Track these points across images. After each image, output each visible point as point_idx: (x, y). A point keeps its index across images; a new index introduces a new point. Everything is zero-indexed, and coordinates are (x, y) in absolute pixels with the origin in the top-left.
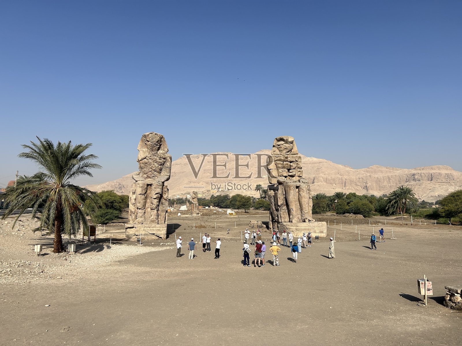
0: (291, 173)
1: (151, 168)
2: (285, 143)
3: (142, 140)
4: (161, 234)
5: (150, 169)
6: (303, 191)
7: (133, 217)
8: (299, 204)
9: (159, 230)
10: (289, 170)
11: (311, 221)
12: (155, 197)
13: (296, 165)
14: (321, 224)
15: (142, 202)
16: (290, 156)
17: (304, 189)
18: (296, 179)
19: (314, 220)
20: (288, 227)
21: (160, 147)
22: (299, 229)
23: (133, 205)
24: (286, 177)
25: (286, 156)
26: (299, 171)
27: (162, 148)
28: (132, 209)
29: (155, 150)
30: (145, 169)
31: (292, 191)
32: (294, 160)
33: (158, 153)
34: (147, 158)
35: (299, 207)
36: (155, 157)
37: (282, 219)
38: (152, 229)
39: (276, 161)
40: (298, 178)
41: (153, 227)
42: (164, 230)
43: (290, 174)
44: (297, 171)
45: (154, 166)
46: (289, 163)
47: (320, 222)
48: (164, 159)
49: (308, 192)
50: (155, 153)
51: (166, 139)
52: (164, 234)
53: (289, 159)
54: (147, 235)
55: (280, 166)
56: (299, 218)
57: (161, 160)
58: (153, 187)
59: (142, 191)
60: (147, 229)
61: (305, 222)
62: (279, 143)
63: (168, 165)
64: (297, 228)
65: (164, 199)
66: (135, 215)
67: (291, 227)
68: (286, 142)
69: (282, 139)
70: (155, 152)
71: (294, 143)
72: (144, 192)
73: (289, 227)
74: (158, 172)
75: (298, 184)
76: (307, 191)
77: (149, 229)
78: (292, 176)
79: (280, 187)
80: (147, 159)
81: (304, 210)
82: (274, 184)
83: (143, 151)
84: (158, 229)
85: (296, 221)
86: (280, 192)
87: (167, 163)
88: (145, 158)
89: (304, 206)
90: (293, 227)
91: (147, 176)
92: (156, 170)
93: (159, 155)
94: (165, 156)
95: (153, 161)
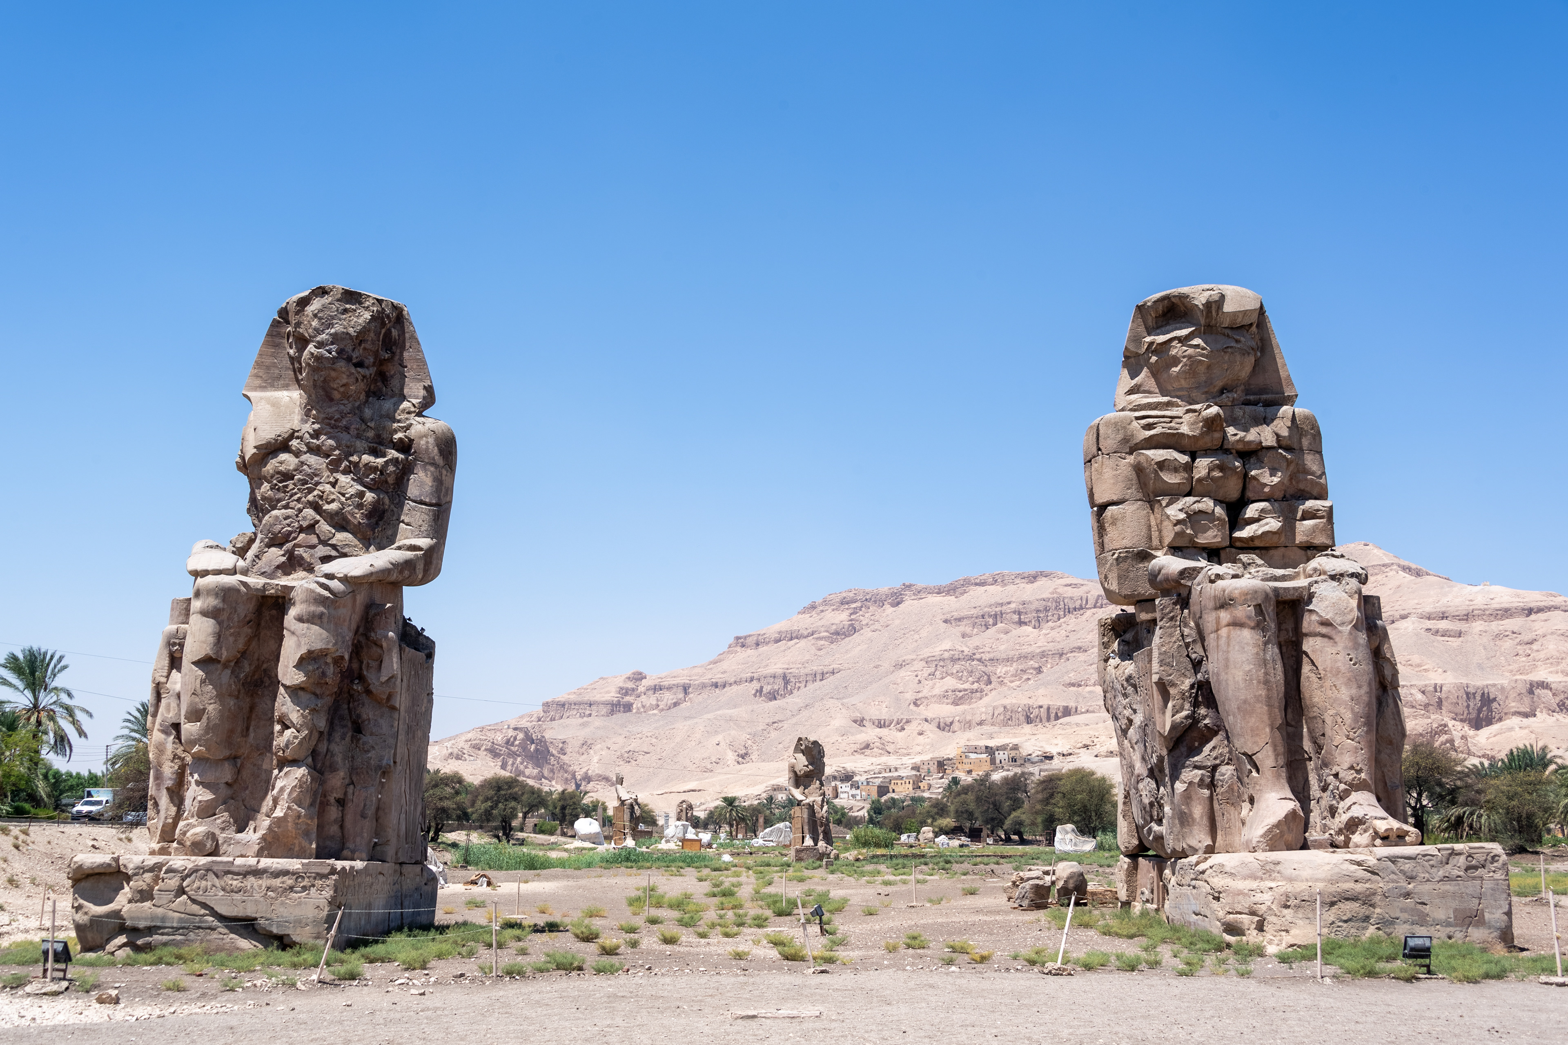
0: (1254, 526)
1: (316, 507)
2: (1198, 332)
5: (309, 512)
6: (1324, 630)
9: (282, 893)
10: (1233, 507)
11: (1388, 837)
12: (299, 681)
13: (1283, 474)
14: (1464, 860)
16: (1237, 412)
17: (1336, 617)
20: (1220, 883)
23: (169, 734)
24: (1213, 552)
25: (1212, 412)
26: (1309, 515)
30: (275, 513)
32: (1269, 441)
33: (367, 412)
34: (294, 443)
38: (237, 884)
39: (1145, 445)
41: (244, 874)
44: (1293, 510)
46: (1235, 462)
48: (403, 446)
52: (316, 924)
53: (1234, 433)
55: (1170, 479)
57: (383, 454)
59: (219, 638)
61: (1345, 844)
62: (1162, 333)
63: (422, 484)
68: (1209, 319)
69: (1176, 311)
70: (348, 406)
72: (230, 644)
73: (1229, 882)
75: (1290, 584)
76: (1354, 635)
77: (216, 884)
78: (1260, 546)
79: (1170, 612)
80: (291, 452)
81: (1340, 762)
83: (275, 403)
84: (275, 889)
87: (421, 474)
88: (284, 445)
90: (1255, 878)
91: (290, 554)
92: (345, 519)
93: (372, 424)
94: (408, 427)
95: (330, 463)
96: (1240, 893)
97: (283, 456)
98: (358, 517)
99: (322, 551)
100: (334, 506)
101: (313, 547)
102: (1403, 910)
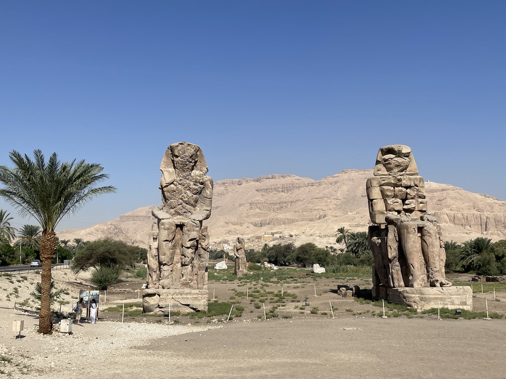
0: (409, 206)
1: (182, 199)
2: (396, 157)
3: (167, 155)
4: (200, 305)
5: (181, 201)
6: (429, 235)
7: (154, 277)
8: (423, 258)
9: (196, 298)
10: (404, 201)
11: (445, 284)
12: (189, 246)
13: (416, 193)
14: (462, 290)
15: (168, 253)
16: (405, 177)
17: (431, 231)
18: (416, 215)
19: (451, 284)
20: (406, 294)
21: (195, 165)
22: (425, 298)
23: (153, 258)
24: (399, 212)
25: (399, 177)
26: (421, 203)
27: (198, 167)
28: (152, 264)
29: (187, 170)
30: (171, 200)
31: (411, 235)
32: (413, 184)
33: (192, 174)
34: (175, 183)
35: (424, 262)
36: (188, 181)
37: (395, 281)
38: (185, 296)
39: (383, 185)
40: (420, 214)
41: (187, 294)
42: (204, 298)
43: (406, 207)
44: (418, 201)
45: (185, 195)
46: (404, 190)
47: (461, 287)
48: (202, 184)
49: (438, 236)
50: (187, 175)
51: (203, 153)
52: (204, 305)
53: (404, 182)
54: (177, 306)
55: (389, 194)
56: (424, 280)
57: (198, 186)
58: (186, 229)
59: (169, 235)
60: (177, 297)
61: (435, 286)
62: (387, 157)
63: (207, 193)
64: (423, 296)
65: (202, 248)
66: (157, 275)
67: (411, 295)
68: (399, 154)
69: (390, 151)
70: (188, 173)
71: (411, 156)
72: (171, 237)
73: (408, 295)
74: (192, 205)
75: (421, 223)
76: (436, 236)
77: (181, 296)
78: (410, 211)
79: (392, 228)
80: (174, 185)
81: (432, 266)
82: (380, 224)
83: (169, 172)
84: (194, 298)
85: (420, 285)
86: (391, 236)
87: (207, 191)
88: (172, 183)
89: (431, 260)
90: (415, 294)
91: (176, 211)
92: (189, 202)
93: (194, 178)
94: (203, 179)
95: (185, 188)
96: (411, 297)
97: (172, 186)
98: (192, 202)
99: (184, 210)
100: (186, 199)
101: (182, 210)
102: (449, 302)
